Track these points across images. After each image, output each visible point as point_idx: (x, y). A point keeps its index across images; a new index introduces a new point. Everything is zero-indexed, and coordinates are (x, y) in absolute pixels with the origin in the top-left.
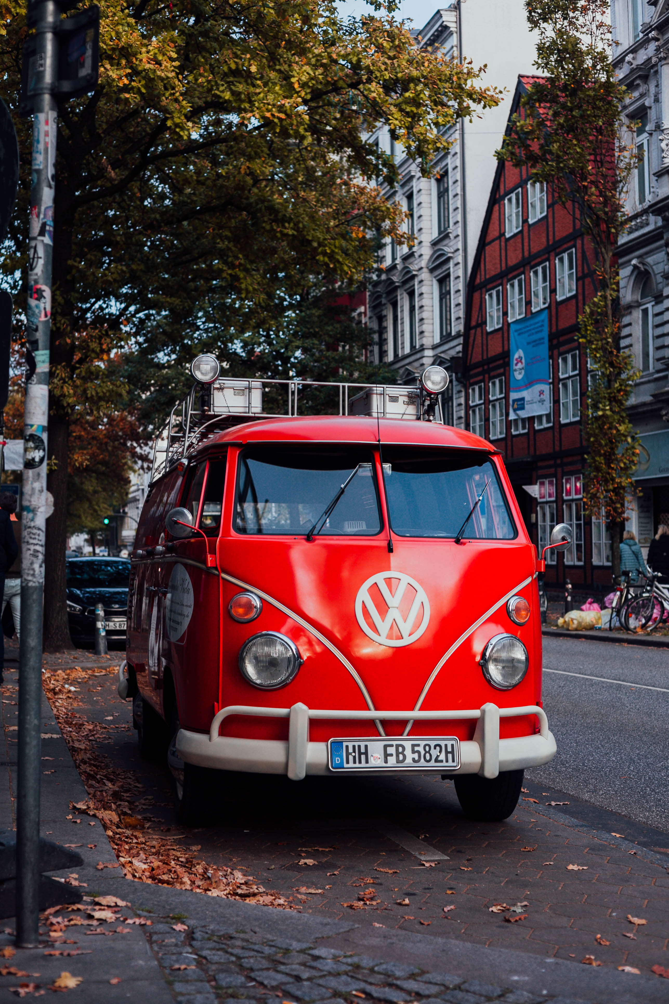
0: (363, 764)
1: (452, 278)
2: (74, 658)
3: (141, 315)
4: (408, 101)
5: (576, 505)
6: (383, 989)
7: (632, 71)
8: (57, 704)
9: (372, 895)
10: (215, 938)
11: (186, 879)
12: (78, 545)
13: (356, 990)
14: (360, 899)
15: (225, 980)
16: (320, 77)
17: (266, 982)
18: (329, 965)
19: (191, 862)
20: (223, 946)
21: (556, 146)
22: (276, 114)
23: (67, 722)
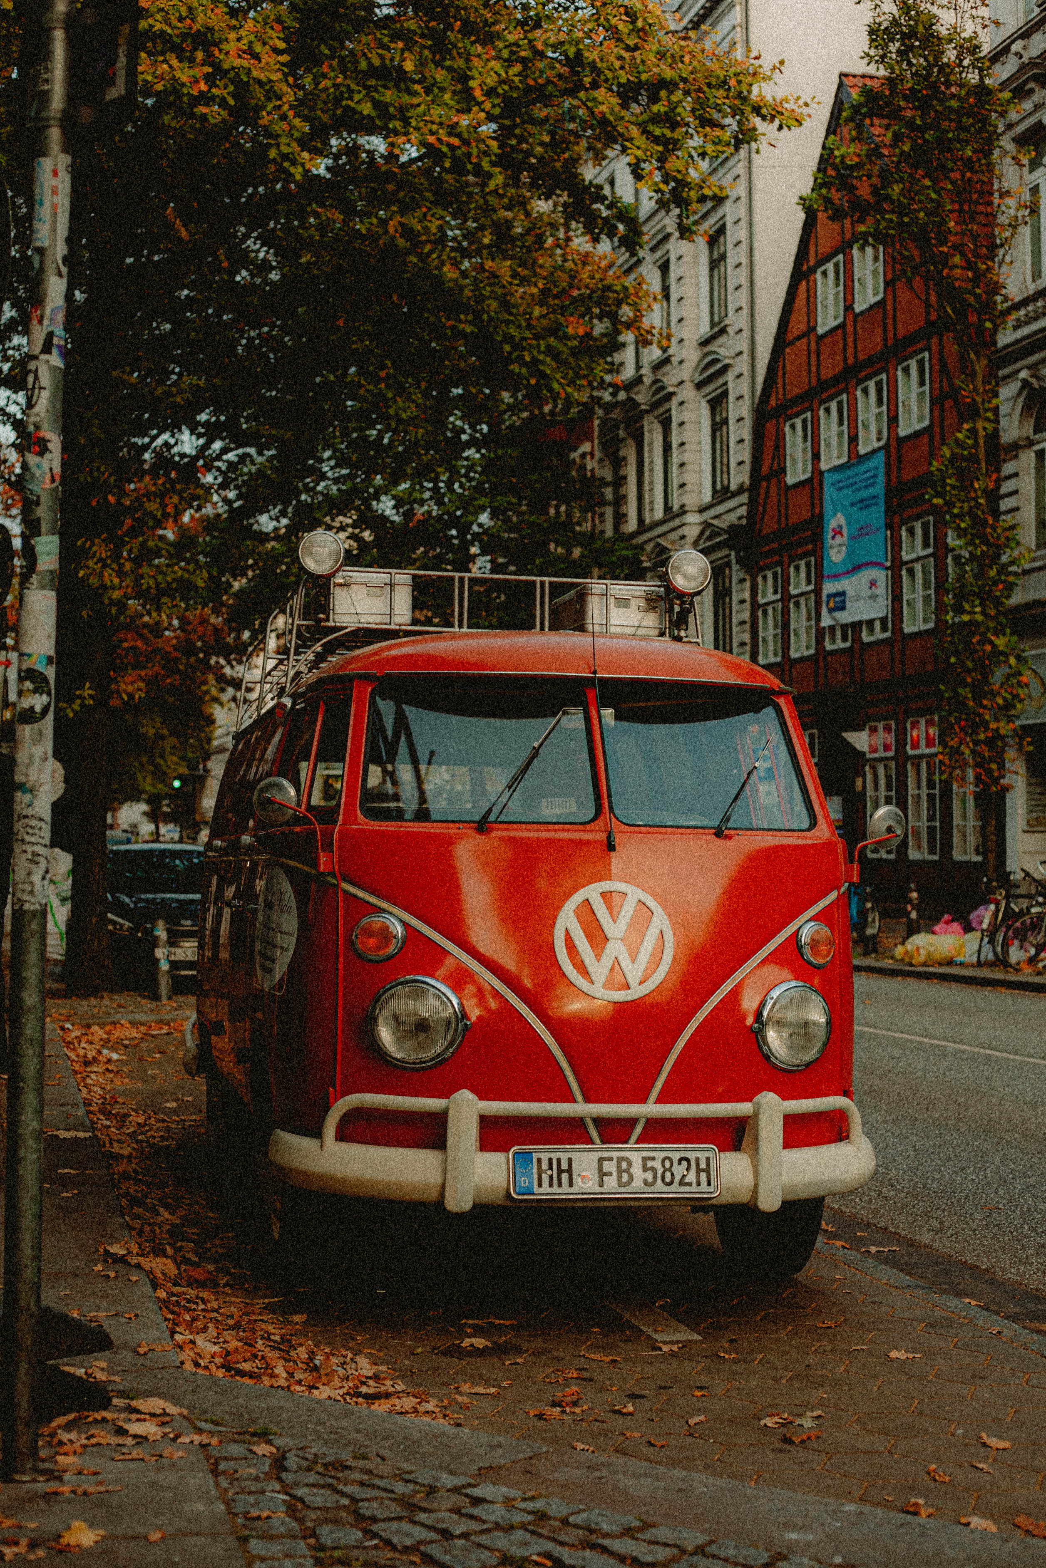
0: (565, 1188)
1: (731, 398)
2: (120, 1006)
3: (231, 456)
4: (656, 119)
5: (928, 764)
6: (580, 1553)
7: (1023, 68)
8: (89, 1081)
9: (575, 1398)
10: (319, 1468)
11: (280, 1370)
12: (130, 821)
13: (539, 1554)
14: (554, 1404)
15: (328, 1535)
16: (516, 79)
17: (395, 1540)
18: (497, 1513)
19: (290, 1341)
20: (330, 1481)
21: (897, 188)
22: (445, 139)
23: (103, 1111)
